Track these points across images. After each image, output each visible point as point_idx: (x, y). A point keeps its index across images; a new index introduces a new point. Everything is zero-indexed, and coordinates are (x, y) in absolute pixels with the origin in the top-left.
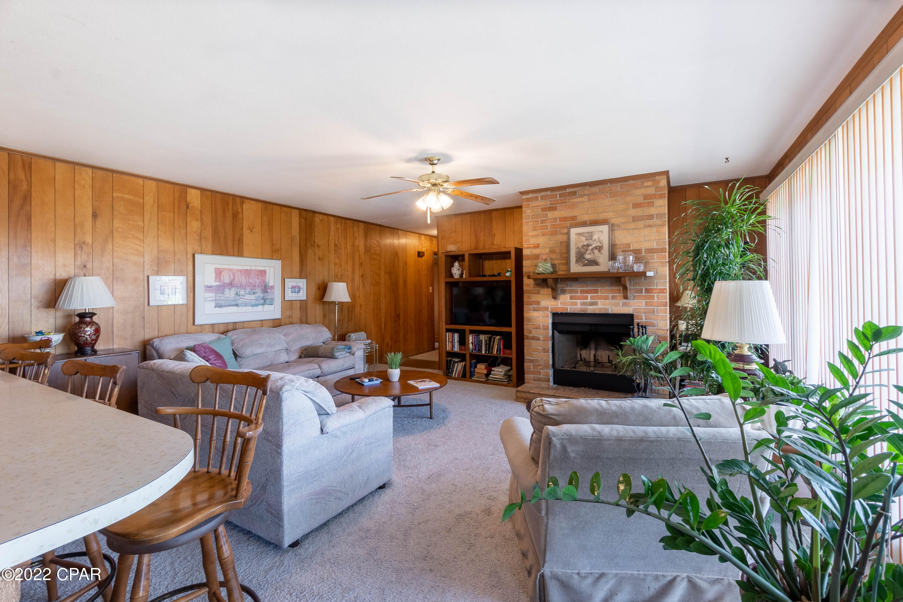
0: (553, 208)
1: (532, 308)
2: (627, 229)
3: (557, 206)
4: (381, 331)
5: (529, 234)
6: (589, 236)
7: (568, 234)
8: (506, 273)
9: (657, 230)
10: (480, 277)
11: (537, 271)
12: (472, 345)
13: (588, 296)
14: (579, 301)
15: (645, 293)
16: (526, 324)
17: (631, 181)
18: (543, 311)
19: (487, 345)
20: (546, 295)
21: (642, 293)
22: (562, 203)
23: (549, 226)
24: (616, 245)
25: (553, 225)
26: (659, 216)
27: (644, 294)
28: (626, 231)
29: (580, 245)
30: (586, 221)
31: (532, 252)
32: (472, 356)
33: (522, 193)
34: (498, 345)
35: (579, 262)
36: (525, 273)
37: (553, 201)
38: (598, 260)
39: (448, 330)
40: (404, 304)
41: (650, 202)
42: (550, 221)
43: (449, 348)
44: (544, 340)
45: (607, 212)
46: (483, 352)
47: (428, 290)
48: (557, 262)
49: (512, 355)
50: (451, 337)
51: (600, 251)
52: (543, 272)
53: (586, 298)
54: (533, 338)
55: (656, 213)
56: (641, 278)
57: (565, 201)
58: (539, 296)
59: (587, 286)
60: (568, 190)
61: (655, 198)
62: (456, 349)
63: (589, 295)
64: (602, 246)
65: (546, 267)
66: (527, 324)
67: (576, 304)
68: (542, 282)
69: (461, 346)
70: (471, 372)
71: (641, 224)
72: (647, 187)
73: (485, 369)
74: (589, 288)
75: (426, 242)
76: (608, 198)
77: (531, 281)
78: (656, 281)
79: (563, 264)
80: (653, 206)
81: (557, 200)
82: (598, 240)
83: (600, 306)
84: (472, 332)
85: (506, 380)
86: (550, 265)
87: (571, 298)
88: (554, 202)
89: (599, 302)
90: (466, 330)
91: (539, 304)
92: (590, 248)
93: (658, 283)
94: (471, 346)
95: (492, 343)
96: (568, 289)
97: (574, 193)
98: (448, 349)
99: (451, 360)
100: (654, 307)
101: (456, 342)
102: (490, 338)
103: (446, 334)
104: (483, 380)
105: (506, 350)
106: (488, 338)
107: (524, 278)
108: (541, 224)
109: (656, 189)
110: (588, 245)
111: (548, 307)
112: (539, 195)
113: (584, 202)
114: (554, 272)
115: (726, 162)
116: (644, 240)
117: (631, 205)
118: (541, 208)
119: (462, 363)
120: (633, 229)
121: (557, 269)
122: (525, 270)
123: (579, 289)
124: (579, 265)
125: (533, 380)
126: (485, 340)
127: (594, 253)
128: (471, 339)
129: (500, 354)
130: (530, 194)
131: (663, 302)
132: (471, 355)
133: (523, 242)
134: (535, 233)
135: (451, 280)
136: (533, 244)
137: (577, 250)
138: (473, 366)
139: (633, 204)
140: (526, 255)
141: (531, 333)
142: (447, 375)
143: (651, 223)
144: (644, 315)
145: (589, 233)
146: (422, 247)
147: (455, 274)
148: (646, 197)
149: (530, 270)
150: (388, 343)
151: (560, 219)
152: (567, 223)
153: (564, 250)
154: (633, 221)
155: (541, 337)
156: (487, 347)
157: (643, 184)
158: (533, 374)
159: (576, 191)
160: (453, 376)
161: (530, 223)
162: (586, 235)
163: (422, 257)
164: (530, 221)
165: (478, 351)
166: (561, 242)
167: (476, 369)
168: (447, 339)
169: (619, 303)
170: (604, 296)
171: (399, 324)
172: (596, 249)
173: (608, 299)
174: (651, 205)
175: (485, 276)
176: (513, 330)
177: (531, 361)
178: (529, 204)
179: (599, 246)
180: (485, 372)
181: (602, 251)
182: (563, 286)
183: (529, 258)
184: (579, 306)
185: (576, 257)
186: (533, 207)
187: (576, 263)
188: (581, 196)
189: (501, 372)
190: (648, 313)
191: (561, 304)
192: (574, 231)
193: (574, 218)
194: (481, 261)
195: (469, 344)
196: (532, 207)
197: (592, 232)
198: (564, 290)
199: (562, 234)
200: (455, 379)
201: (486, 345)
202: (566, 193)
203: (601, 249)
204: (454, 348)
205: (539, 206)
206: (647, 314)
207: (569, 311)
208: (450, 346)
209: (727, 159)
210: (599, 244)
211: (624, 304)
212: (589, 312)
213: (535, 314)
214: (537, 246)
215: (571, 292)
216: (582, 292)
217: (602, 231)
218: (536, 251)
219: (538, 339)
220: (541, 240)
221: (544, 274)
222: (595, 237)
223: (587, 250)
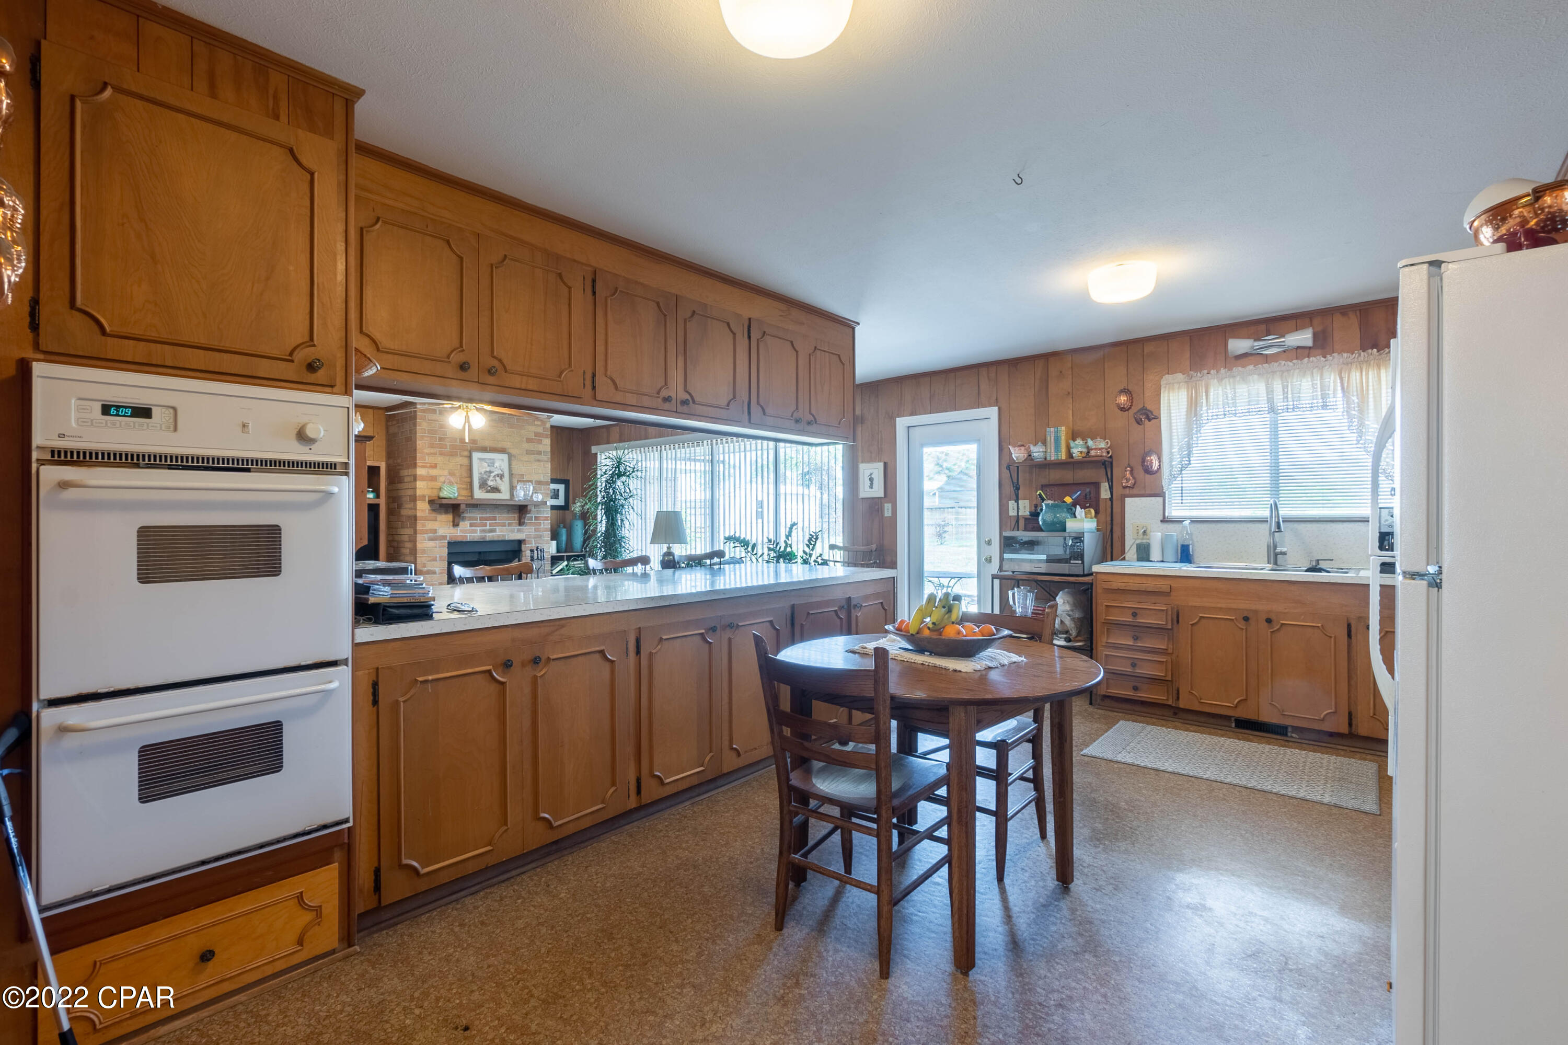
1: (427, 537)
5: (426, 451)
7: (470, 457)
9: (544, 466)
11: (442, 495)
14: (478, 528)
15: (535, 520)
16: (419, 557)
18: (440, 540)
20: (445, 521)
21: (533, 520)
23: (448, 446)
24: (513, 474)
25: (452, 445)
26: (545, 453)
28: (521, 462)
29: (483, 471)
30: (487, 448)
31: (428, 471)
35: (482, 488)
36: (419, 494)
38: (499, 488)
41: (539, 439)
42: (450, 440)
44: (440, 574)
45: (506, 442)
48: (460, 486)
51: (501, 479)
52: (449, 496)
53: (485, 525)
55: (543, 450)
56: (534, 508)
58: (436, 522)
59: (486, 513)
61: (543, 437)
63: (488, 522)
64: (503, 473)
67: (475, 531)
68: (441, 507)
71: (531, 457)
72: (537, 425)
74: (488, 515)
76: (506, 427)
77: (426, 506)
78: (542, 510)
79: (466, 489)
82: (499, 468)
83: (498, 533)
86: (455, 489)
87: (471, 525)
89: (497, 530)
91: (436, 533)
92: (493, 475)
93: (544, 511)
96: (467, 515)
100: (541, 532)
109: (543, 428)
110: (490, 472)
111: (446, 536)
116: (535, 472)
117: (525, 439)
118: (439, 424)
120: (526, 461)
121: (461, 495)
123: (479, 516)
127: (496, 480)
131: (547, 528)
133: (418, 459)
134: (432, 451)
136: (430, 463)
140: (421, 476)
141: (425, 566)
143: (539, 458)
144: (531, 540)
145: (490, 459)
148: (537, 434)
149: (425, 493)
152: (468, 446)
153: (465, 474)
154: (526, 453)
155: (437, 570)
157: (534, 422)
161: (427, 439)
166: (461, 465)
169: (515, 529)
170: (502, 523)
172: (498, 476)
173: (505, 526)
174: (540, 442)
178: (426, 416)
179: (500, 474)
181: (503, 479)
182: (463, 512)
183: (424, 478)
184: (478, 533)
190: (536, 538)
191: (460, 531)
192: (476, 456)
193: (475, 441)
196: (428, 420)
198: (464, 517)
199: (462, 456)
205: (437, 421)
207: (467, 540)
210: (500, 471)
211: (519, 531)
212: (488, 539)
213: (431, 544)
214: (434, 466)
215: (470, 518)
216: (481, 519)
217: (503, 460)
218: (433, 472)
219: (434, 573)
220: (439, 460)
221: (451, 498)
222: (497, 464)
223: (489, 477)
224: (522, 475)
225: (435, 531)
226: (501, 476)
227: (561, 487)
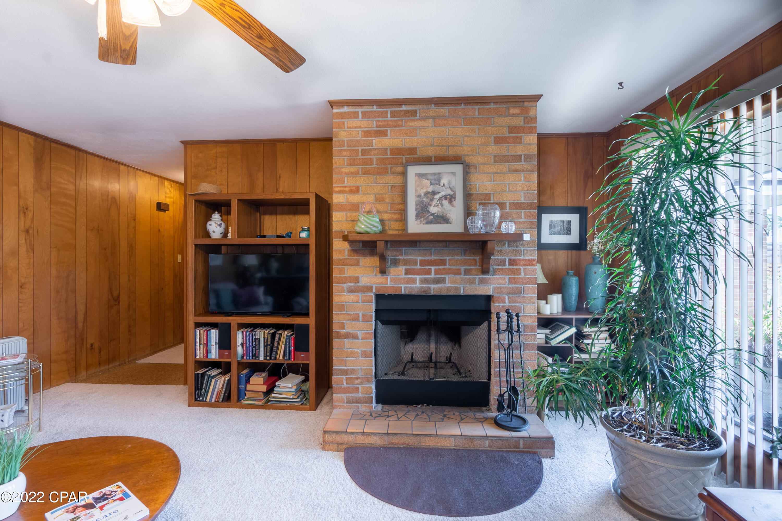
0: (381, 133)
1: (345, 288)
2: (487, 173)
3: (387, 131)
4: (76, 327)
5: (344, 170)
6: (435, 180)
7: (404, 174)
8: (300, 233)
9: (525, 178)
10: (257, 237)
11: (357, 229)
12: (243, 347)
13: (431, 269)
14: (418, 277)
15: (509, 265)
16: (336, 314)
17: (492, 104)
18: (364, 292)
19: (269, 347)
20: (369, 267)
21: (505, 265)
22: (395, 126)
23: (375, 160)
24: (471, 195)
25: (380, 158)
26: (528, 157)
27: (507, 267)
28: (485, 175)
29: (422, 192)
30: (431, 158)
31: (348, 198)
32: (242, 366)
33: (332, 104)
34: (285, 345)
35: (421, 217)
36: (336, 232)
37: (382, 121)
38: (448, 216)
39: (198, 325)
40: (129, 280)
41: (517, 137)
42: (376, 152)
43: (200, 355)
44: (363, 339)
45: (460, 146)
46: (262, 358)
47: (175, 259)
48: (386, 217)
49: (308, 360)
50: (204, 337)
51: (450, 202)
52: (369, 230)
53: (429, 272)
54: (348, 336)
55: (524, 153)
56: (504, 245)
57: (400, 123)
58: (358, 268)
59: (431, 255)
60: (404, 108)
61: (524, 132)
62: (214, 355)
63: (433, 268)
64: (455, 194)
65: (371, 222)
66: (338, 314)
67: (414, 281)
68: (363, 246)
69: (222, 351)
70: (239, 390)
71: (505, 167)
72: (513, 115)
73: (264, 384)
74: (433, 258)
75: (172, 191)
76: (461, 125)
77: (345, 246)
78: (522, 249)
79: (396, 220)
80: (521, 142)
81: (388, 121)
82: (448, 186)
83: (448, 284)
84: (241, 326)
85: (299, 400)
86: (378, 220)
87: (407, 272)
88: (383, 123)
89: (447, 279)
90: (232, 325)
91: (358, 282)
92: (437, 197)
93: (525, 251)
94: (240, 350)
95: (276, 343)
96: (401, 258)
97: (414, 113)
98: (198, 357)
99: (203, 375)
100: (520, 285)
101: (213, 343)
102: (273, 335)
103: (196, 332)
104: (260, 403)
105: (299, 353)
106: (270, 336)
107: (334, 240)
108: (362, 156)
109: (524, 119)
110: (434, 193)
111: (372, 286)
112: (360, 110)
113: (427, 127)
114: (383, 231)
115: (619, 88)
116: (509, 191)
117: (492, 139)
118: (363, 131)
119: (223, 378)
120: (494, 174)
121: (387, 228)
122: (335, 227)
123: (419, 259)
124: (421, 221)
125: (347, 403)
126: (264, 338)
127: (442, 205)
128: (240, 337)
129: (289, 359)
130: (345, 107)
131: (531, 278)
132: (239, 363)
133: (334, 181)
134: (352, 169)
135: (206, 241)
136: (350, 187)
137: (417, 199)
138: (243, 380)
139: (495, 137)
140: (337, 204)
141: (343, 328)
142: (196, 400)
143: (518, 167)
144: (507, 297)
145: (434, 174)
146: (165, 197)
147: (214, 232)
148: (512, 129)
149: (344, 228)
150: (92, 345)
151: (391, 150)
152: (402, 158)
153: (398, 199)
154: (495, 162)
155: (360, 334)
156: (269, 351)
157: (509, 110)
158: (346, 393)
159: (416, 110)
160: (208, 400)
161: (344, 153)
162: (430, 177)
163: (164, 211)
164: (345, 150)
165: (253, 356)
166: (392, 187)
167: (248, 385)
168: (198, 340)
169: (474, 279)
170: (455, 269)
171: (118, 312)
172: (446, 199)
173: (460, 274)
174: (518, 141)
175: (264, 237)
176: (311, 321)
177: (344, 372)
178: (343, 123)
179: (449, 195)
180: (264, 388)
181: (454, 203)
182: (394, 253)
183: (342, 208)
184: (418, 284)
185: (416, 210)
186: (350, 128)
187: (416, 219)
188: (424, 119)
189: (291, 388)
190: (512, 293)
191: (391, 281)
192: (412, 171)
193: (412, 150)
194: (258, 214)
195: (236, 346)
196: (348, 128)
197: (439, 173)
198: (396, 260)
199: (394, 173)
200: (211, 405)
201: (266, 346)
202: (401, 111)
203: (453, 200)
204: (209, 355)
205: (360, 127)
206: (511, 295)
207: (403, 293)
208: (202, 352)
209: (621, 84)
210: (449, 192)
211: (482, 282)
212: (432, 293)
213: (350, 297)
214: (356, 190)
215: (406, 263)
216: (423, 263)
217: (454, 174)
218: (354, 199)
219: (356, 337)
220: (362, 181)
221: (368, 233)
222: (444, 181)
223: (432, 200)
224: (488, 196)
225: (356, 280)
226: (451, 198)
227: (575, 219)
